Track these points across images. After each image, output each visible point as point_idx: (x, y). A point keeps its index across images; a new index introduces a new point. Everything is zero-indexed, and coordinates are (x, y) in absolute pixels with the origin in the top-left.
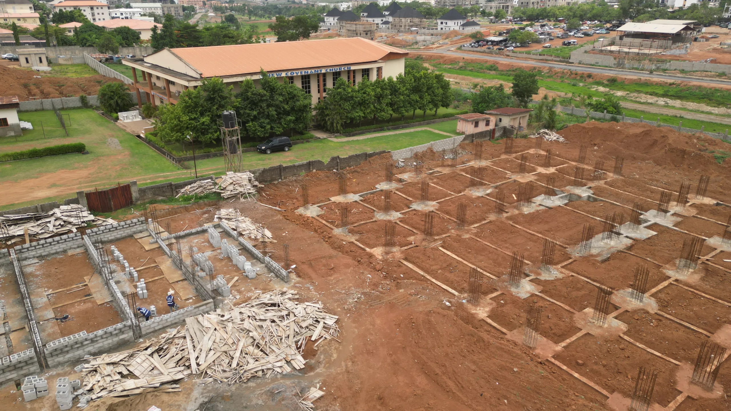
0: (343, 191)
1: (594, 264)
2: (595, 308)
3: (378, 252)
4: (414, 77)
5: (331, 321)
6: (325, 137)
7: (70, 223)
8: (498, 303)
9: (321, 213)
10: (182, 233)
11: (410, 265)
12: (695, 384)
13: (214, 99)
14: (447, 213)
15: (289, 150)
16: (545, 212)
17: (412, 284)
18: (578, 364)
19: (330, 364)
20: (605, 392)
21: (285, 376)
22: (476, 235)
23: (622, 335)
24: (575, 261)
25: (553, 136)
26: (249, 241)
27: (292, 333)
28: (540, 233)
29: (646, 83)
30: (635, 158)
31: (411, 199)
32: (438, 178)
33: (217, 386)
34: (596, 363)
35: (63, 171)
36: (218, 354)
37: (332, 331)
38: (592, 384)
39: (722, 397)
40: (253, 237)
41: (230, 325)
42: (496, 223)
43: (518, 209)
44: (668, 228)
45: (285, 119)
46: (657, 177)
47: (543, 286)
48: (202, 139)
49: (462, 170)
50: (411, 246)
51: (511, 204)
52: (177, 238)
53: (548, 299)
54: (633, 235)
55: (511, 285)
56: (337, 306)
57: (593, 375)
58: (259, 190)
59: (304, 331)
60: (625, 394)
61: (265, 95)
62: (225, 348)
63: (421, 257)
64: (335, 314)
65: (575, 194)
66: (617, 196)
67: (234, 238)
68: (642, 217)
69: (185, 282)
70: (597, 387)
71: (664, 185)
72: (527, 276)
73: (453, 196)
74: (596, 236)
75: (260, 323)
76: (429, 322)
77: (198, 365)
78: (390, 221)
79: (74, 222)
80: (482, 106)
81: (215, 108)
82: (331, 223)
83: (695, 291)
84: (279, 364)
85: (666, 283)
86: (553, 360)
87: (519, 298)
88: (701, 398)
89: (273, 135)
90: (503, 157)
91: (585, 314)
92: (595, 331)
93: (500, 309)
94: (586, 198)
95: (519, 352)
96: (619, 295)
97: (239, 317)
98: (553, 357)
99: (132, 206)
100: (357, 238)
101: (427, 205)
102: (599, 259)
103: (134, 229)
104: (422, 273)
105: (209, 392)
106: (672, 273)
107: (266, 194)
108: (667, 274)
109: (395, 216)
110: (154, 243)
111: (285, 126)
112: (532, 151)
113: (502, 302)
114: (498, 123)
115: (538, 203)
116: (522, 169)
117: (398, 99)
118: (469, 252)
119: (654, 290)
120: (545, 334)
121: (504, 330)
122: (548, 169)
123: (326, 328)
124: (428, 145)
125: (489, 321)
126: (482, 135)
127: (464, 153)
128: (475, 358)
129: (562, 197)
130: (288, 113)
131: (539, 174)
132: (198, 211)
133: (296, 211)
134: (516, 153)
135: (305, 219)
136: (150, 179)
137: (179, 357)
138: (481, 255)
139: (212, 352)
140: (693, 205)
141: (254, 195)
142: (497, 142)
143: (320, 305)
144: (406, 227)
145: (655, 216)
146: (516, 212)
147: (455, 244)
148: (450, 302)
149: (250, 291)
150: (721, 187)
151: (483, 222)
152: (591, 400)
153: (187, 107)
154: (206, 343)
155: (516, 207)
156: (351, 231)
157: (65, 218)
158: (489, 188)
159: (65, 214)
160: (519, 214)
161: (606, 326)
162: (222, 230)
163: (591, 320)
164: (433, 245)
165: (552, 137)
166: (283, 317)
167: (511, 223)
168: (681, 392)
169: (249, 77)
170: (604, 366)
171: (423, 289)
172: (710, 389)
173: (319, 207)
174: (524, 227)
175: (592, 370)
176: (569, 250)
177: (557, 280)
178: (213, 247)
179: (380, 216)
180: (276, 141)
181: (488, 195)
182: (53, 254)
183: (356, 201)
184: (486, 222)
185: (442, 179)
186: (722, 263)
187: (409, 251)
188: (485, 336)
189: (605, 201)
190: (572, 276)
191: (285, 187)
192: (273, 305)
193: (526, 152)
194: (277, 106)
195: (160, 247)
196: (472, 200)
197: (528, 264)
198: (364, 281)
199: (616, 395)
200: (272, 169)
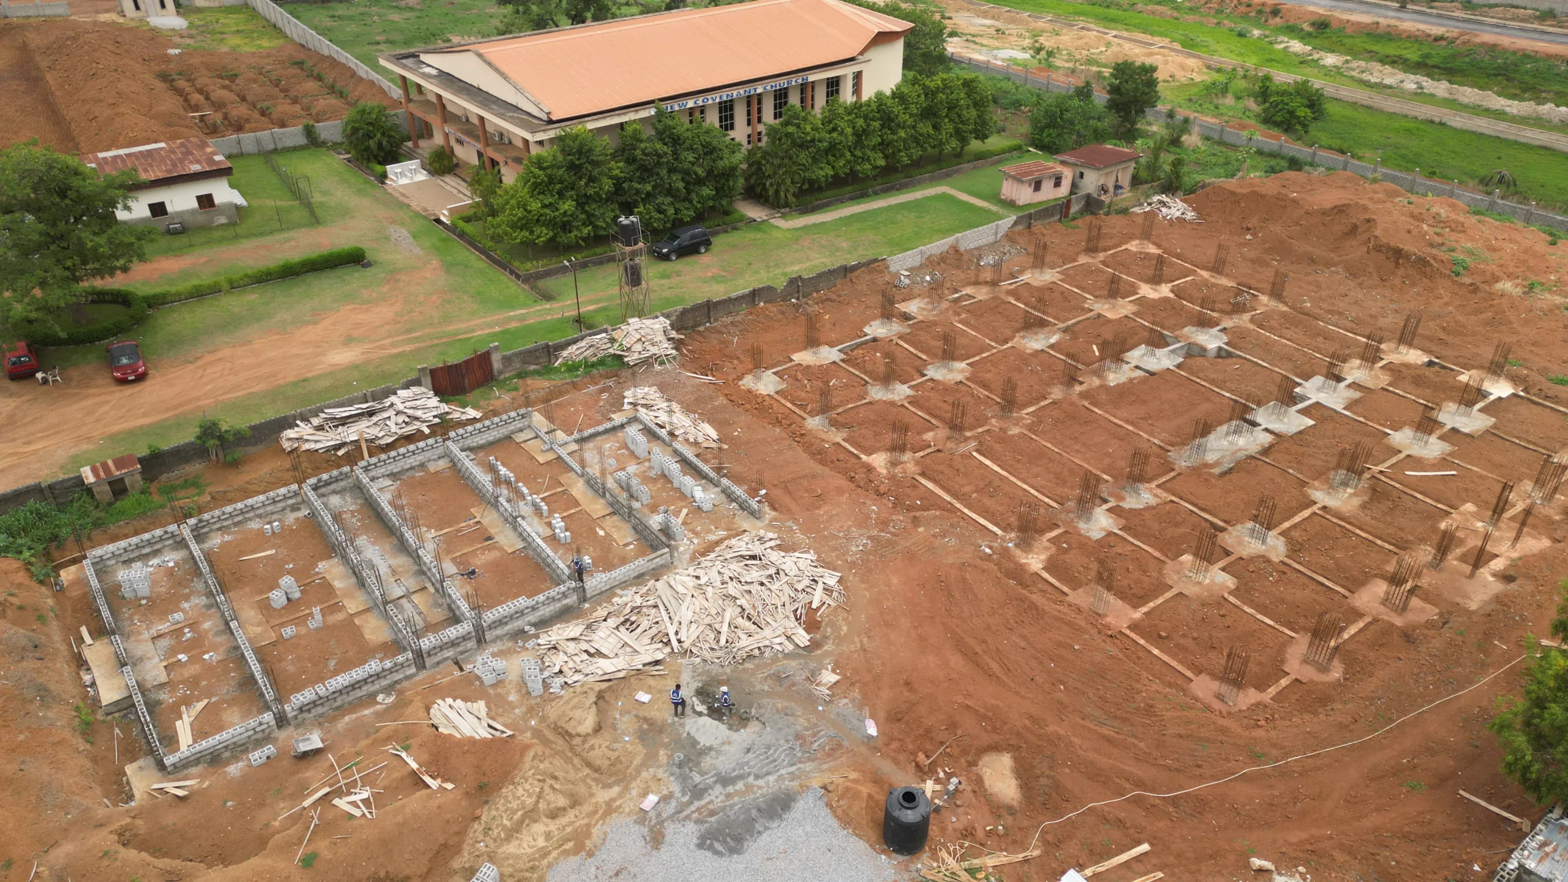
0: (812, 342)
1: (1206, 480)
2: (1196, 555)
3: (879, 461)
4: (925, 88)
5: (831, 579)
6: (765, 218)
7: (417, 419)
8: (1059, 548)
9: (780, 388)
10: (586, 433)
11: (930, 485)
12: (1308, 663)
13: (580, 167)
14: (985, 386)
15: (707, 250)
16: (1143, 381)
17: (936, 517)
18: (1160, 636)
19: (839, 640)
20: (1189, 674)
21: (787, 656)
22: (1030, 428)
23: (1226, 595)
24: (1179, 474)
25: (1176, 208)
26: (687, 446)
27: (785, 599)
28: (1132, 423)
29: (1389, 34)
30: (1313, 261)
31: (924, 357)
32: (968, 311)
33: (707, 668)
34: (1184, 636)
35: (349, 307)
36: (701, 628)
37: (835, 594)
38: (1174, 664)
39: (1339, 680)
40: (692, 440)
41: (710, 589)
42: (1064, 406)
43: (1100, 376)
44: (1335, 411)
45: (697, 194)
46: (1341, 305)
47: (1126, 519)
48: (564, 239)
49: (1010, 293)
50: (929, 450)
51: (1088, 365)
52: (582, 441)
53: (1131, 539)
54: (1276, 426)
55: (1079, 518)
56: (837, 556)
57: (1179, 651)
58: (678, 344)
59: (801, 596)
60: (1214, 676)
61: (666, 154)
62: (708, 620)
63: (946, 472)
64: (834, 570)
65: (1197, 345)
66: (1266, 348)
67: (664, 441)
68: (1297, 390)
69: (615, 518)
70: (1180, 668)
71: (1349, 325)
72: (1105, 501)
73: (995, 351)
74: (1219, 429)
75: (746, 588)
76: (964, 580)
77: (679, 641)
78: (893, 404)
79: (424, 416)
80: (1049, 135)
81: (582, 183)
82: (800, 407)
83: (1347, 526)
84: (778, 640)
85: (1306, 513)
86: (1128, 632)
87: (1089, 538)
88: (1311, 681)
89: (678, 223)
90: (1083, 259)
91: (1181, 563)
92: (1190, 590)
93: (1061, 557)
94: (1215, 350)
95: (1083, 623)
96: (1234, 533)
97: (718, 579)
98: (1129, 627)
99: (494, 383)
100: (845, 435)
101: (951, 370)
102: (1216, 471)
103: (511, 428)
104: (948, 498)
105: (700, 675)
106: (1320, 496)
107: (688, 351)
108: (1313, 497)
109: (901, 392)
110: (548, 450)
111: (699, 206)
112: (1133, 246)
113: (1065, 545)
114: (1078, 179)
115: (1134, 363)
116: (1114, 290)
117: (895, 137)
118: (1019, 461)
119: (1286, 525)
120: (1121, 595)
121: (1065, 589)
122: (1158, 287)
123: (828, 590)
124: (949, 240)
125: (1046, 575)
126: (1047, 212)
127: (1013, 251)
128: (1025, 632)
129: (1173, 351)
130: (700, 182)
131: (1142, 301)
132: (592, 388)
133: (740, 383)
134: (1105, 250)
135: (759, 400)
136: (497, 323)
137: (654, 631)
138: (1037, 465)
139: (694, 626)
140: (1389, 368)
141: (674, 358)
142: (1073, 223)
143: (812, 556)
144: (920, 413)
145: (1319, 389)
146: (1097, 382)
147: (997, 446)
148: (990, 548)
149: (709, 531)
150: (1444, 329)
151: (1042, 404)
152: (1170, 685)
153: (535, 185)
154: (685, 613)
155: (1099, 373)
156: (834, 423)
157: (410, 412)
158: (1054, 334)
159: (408, 404)
160: (1101, 386)
161: (1207, 581)
162: (641, 427)
163: (1187, 573)
164: (963, 448)
165: (1173, 211)
166: (771, 576)
167: (1086, 403)
168: (1288, 674)
169: (631, 116)
170: (1194, 639)
171: (952, 525)
172: (1324, 669)
173: (774, 373)
174: (1107, 412)
175: (1177, 645)
176: (1172, 455)
177: (1150, 508)
178: (637, 458)
179: (877, 393)
180: (685, 237)
181: (1052, 347)
182: (407, 470)
183: (834, 362)
184: (1046, 402)
185: (977, 311)
186: (1402, 477)
187: (928, 460)
188: (1036, 598)
189: (1245, 358)
190: (1172, 501)
191: (716, 335)
192: (753, 557)
193: (1124, 247)
194: (687, 172)
195: (559, 458)
196: (1024, 358)
197: (1107, 481)
198: (868, 517)
199: (1204, 678)
200: (696, 308)
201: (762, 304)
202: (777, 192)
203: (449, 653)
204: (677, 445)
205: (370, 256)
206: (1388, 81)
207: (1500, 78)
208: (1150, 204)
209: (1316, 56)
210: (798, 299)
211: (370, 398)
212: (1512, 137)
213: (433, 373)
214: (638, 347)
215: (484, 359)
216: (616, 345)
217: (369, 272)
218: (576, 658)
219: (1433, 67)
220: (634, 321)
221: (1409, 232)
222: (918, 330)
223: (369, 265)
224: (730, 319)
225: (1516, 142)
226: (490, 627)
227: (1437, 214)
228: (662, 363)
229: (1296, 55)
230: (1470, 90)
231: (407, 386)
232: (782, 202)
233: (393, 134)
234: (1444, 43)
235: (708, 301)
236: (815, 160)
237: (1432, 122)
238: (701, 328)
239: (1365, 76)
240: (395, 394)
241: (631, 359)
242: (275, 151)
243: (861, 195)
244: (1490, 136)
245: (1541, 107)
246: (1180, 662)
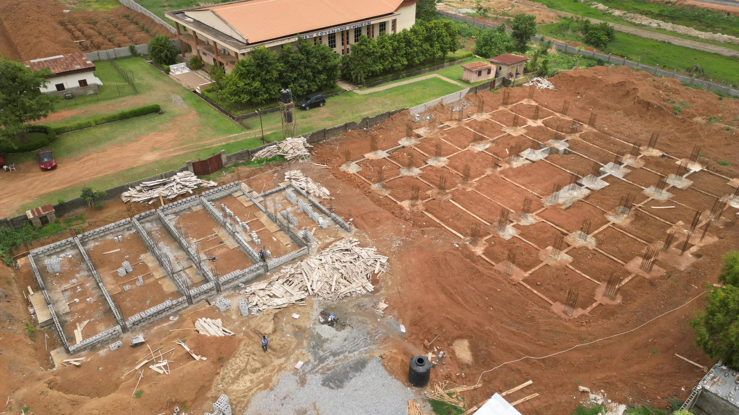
0: (374, 149)
1: (559, 211)
2: (554, 246)
3: (406, 204)
4: (426, 27)
5: (384, 260)
6: (351, 89)
7: (186, 186)
8: (490, 244)
9: (359, 170)
10: (267, 193)
11: (430, 215)
12: (606, 296)
13: (263, 65)
14: (455, 168)
15: (323, 105)
16: (529, 165)
17: (432, 231)
18: (537, 284)
19: (388, 288)
20: (551, 302)
21: (363, 296)
22: (477, 188)
23: (568, 265)
24: (546, 209)
25: (545, 84)
26: (315, 198)
27: (362, 269)
28: (524, 185)
30: (609, 108)
31: (427, 155)
32: (447, 133)
33: (326, 302)
34: (548, 284)
35: (153, 133)
36: (323, 283)
37: (385, 267)
38: (544, 297)
39: (620, 304)
40: (317, 195)
41: (326, 266)
42: (492, 177)
43: (509, 163)
44: (618, 179)
45: (319, 78)
46: (622, 129)
47: (521, 230)
48: (255, 100)
49: (467, 124)
50: (430, 199)
51: (503, 158)
52: (265, 196)
53: (524, 240)
54: (591, 186)
55: (500, 230)
56: (386, 249)
57: (546, 291)
58: (310, 150)
59: (369, 268)
60: (562, 303)
61: (303, 59)
62: (326, 280)
63: (437, 209)
64: (385, 255)
65: (554, 148)
66: (586, 149)
67: (304, 196)
68: (601, 169)
69: (282, 232)
70: (546, 299)
71: (625, 138)
72: (512, 222)
73: (460, 152)
74: (565, 187)
75: (344, 264)
76: (446, 260)
77: (312, 290)
78: (412, 177)
79: (190, 185)
80: (485, 49)
81: (263, 73)
82: (368, 179)
83: (624, 232)
84: (359, 289)
85: (605, 226)
86: (522, 283)
87: (504, 239)
88: (607, 304)
89: (310, 92)
90: (501, 108)
91: (547, 250)
92: (551, 263)
93: (491, 248)
94: (563, 151)
95: (501, 279)
96: (572, 236)
97: (331, 260)
98: (523, 281)
99: (223, 169)
100: (390, 192)
101: (439, 161)
102: (563, 207)
103: (231, 190)
104: (438, 221)
105: (322, 305)
106: (612, 219)
107: (315, 153)
108: (608, 219)
109: (416, 171)
110: (249, 201)
111: (319, 84)
112: (525, 102)
113: (493, 243)
114: (498, 70)
115: (525, 157)
116: (516, 123)
117: (412, 51)
118: (471, 204)
119: (596, 232)
120: (519, 265)
121: (493, 263)
122: (536, 121)
123: (382, 265)
124: (439, 99)
125: (484, 257)
126: (484, 86)
127: (468, 105)
128: (474, 283)
129: (543, 151)
130: (320, 72)
131: (529, 128)
132: (270, 171)
133: (340, 168)
134: (512, 104)
135: (349, 176)
136: (224, 141)
137: (300, 285)
138: (480, 206)
139: (319, 282)
140: (644, 158)
141: (308, 156)
142: (496, 91)
143: (374, 249)
144: (425, 182)
145: (611, 169)
146: (507, 166)
147: (461, 197)
148: (458, 244)
149: (326, 238)
150: (669, 140)
151: (482, 176)
152: (542, 307)
153: (241, 75)
154: (315, 277)
155: (508, 162)
156: (384, 187)
157: (183, 183)
158: (488, 144)
159: (182, 179)
160: (510, 168)
161: (559, 259)
162: (293, 189)
163: (550, 255)
164: (445, 198)
165: (543, 85)
166: (355, 259)
167: (503, 176)
168: (596, 301)
169: (286, 41)
170: (553, 286)
171: (440, 234)
172: (613, 299)
173: (356, 163)
174: (512, 180)
175: (545, 289)
176: (543, 200)
177: (532, 225)
178: (292, 204)
179: (404, 172)
180: (313, 98)
181: (486, 150)
182: (182, 211)
183: (384, 158)
184: (484, 176)
185: (452, 133)
186: (650, 209)
187: (429, 204)
188: (480, 267)
189: (577, 154)
190: (543, 222)
191: (328, 146)
192: (347, 250)
193: (520, 102)
194: (313, 68)
195: (255, 204)
196: (474, 155)
197: (512, 213)
198: (401, 231)
199: (557, 303)
200: (319, 133)
201: (350, 130)
202: (356, 77)
203: (204, 297)
204: (310, 198)
205: (163, 109)
206: (644, 23)
207: (696, 21)
208: (532, 82)
209: (610, 11)
210: (367, 128)
211: (164, 177)
212: (702, 49)
213: (194, 164)
214: (291, 151)
215: (218, 157)
216: (281, 151)
217: (162, 116)
218: (264, 298)
219: (665, 16)
220: (289, 139)
221: (653, 94)
222: (424, 142)
223: (162, 113)
224: (335, 138)
225: (704, 52)
226: (223, 284)
227: (667, 85)
228: (303, 159)
229: (601, 11)
230: (682, 27)
231: (181, 171)
232: (359, 82)
233: (173, 50)
234: (670, 5)
235: (324, 129)
236: (375, 62)
237: (665, 42)
238: (321, 142)
239: (633, 21)
240: (176, 174)
241: (288, 157)
242: (116, 59)
243: (396, 78)
244: (692, 49)
245: (715, 35)
246: (547, 297)
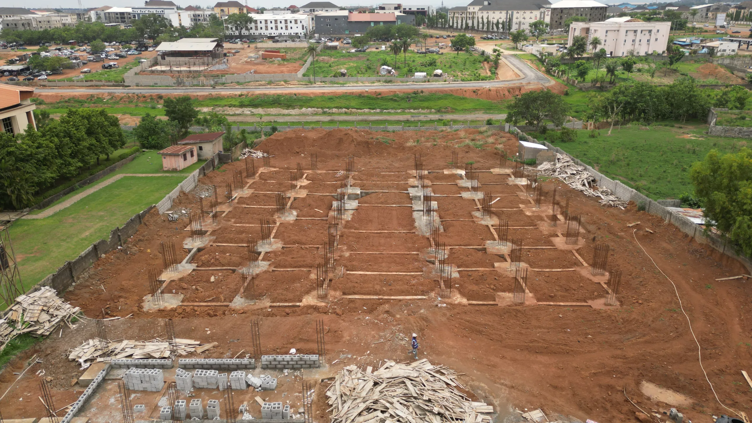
2: (497, 261)
3: (311, 301)
6: (17, 218)
8: (456, 288)
9: (181, 298)
11: (358, 297)
12: (595, 275)
14: (300, 243)
16: (358, 214)
18: (552, 297)
19: (492, 392)
20: (585, 304)
22: (351, 250)
23: (532, 269)
24: (434, 239)
26: (189, 358)
28: (383, 230)
31: (246, 245)
32: (231, 218)
38: (574, 304)
39: (610, 275)
40: (185, 353)
43: (339, 219)
44: (434, 196)
47: (452, 263)
49: (238, 203)
50: (327, 282)
51: (326, 217)
53: (470, 269)
55: (438, 272)
57: (565, 299)
60: (591, 299)
63: (355, 285)
65: (352, 194)
66: (376, 186)
67: (162, 367)
68: (411, 195)
70: (578, 304)
72: (431, 262)
73: (276, 228)
74: (414, 217)
78: (266, 272)
82: (213, 301)
85: (492, 230)
86: (541, 303)
87: (457, 278)
90: (250, 181)
91: (500, 267)
92: (521, 275)
93: (465, 291)
94: (361, 194)
96: (490, 248)
98: (538, 301)
100: (268, 300)
101: (270, 244)
102: (442, 231)
104: (375, 297)
106: (485, 223)
109: (262, 265)
112: (263, 170)
115: (342, 209)
118: (372, 265)
119: (496, 237)
121: (491, 303)
122: (300, 181)
125: (474, 302)
129: (349, 199)
131: (304, 187)
133: (145, 310)
134: (254, 175)
140: (422, 178)
141: (81, 314)
142: (221, 170)
144: (288, 269)
145: (417, 192)
146: (342, 221)
147: (354, 263)
155: (335, 218)
156: (250, 298)
158: (291, 211)
160: (347, 222)
161: (518, 268)
163: (508, 269)
164: (341, 273)
165: (258, 154)
168: (600, 283)
172: (602, 274)
173: (163, 293)
175: (561, 296)
176: (418, 233)
178: (154, 392)
179: (248, 272)
181: (299, 216)
183: (194, 270)
184: (337, 237)
187: (339, 285)
189: (377, 192)
191: (84, 290)
193: (260, 172)
197: (418, 254)
199: (590, 302)
200: (61, 272)
201: (104, 255)
202: (18, 198)
204: (181, 362)
208: (245, 154)
210: (121, 246)
216: (19, 326)
220: (22, 298)
222: (219, 235)
224: (86, 275)
228: (74, 322)
232: (26, 203)
235: (69, 264)
236: (38, 168)
238: (71, 289)
241: (43, 330)
243: (72, 189)
